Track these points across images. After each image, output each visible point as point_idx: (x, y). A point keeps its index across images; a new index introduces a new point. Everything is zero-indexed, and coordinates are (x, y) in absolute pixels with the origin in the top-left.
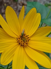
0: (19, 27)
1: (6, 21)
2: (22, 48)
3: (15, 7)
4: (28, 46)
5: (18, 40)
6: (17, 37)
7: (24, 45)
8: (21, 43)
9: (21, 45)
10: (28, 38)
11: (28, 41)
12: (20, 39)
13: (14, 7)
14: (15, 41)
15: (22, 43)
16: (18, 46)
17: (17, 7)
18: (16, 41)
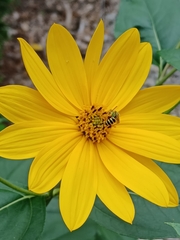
0: (86, 84)
1: (47, 66)
5: (82, 122)
6: (77, 114)
7: (95, 139)
8: (87, 133)
9: (87, 136)
12: (84, 120)
14: (72, 124)
15: (92, 132)
16: (80, 140)
18: (74, 126)
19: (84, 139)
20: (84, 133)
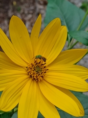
0: (31, 49)
1: (10, 40)
2: (35, 84)
3: (32, 8)
4: (44, 79)
5: (29, 70)
6: (27, 66)
7: (37, 79)
8: (32, 76)
9: (33, 78)
10: (45, 67)
11: (45, 72)
12: (31, 69)
13: (29, 7)
15: (35, 75)
16: (29, 80)
17: (35, 8)
18: (24, 72)
19: (31, 80)
20: (31, 76)
